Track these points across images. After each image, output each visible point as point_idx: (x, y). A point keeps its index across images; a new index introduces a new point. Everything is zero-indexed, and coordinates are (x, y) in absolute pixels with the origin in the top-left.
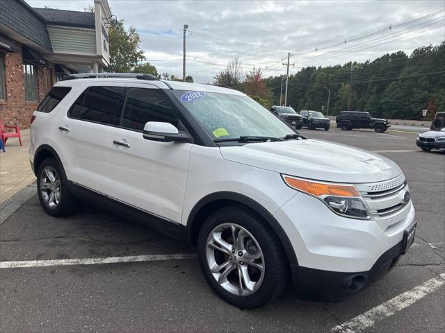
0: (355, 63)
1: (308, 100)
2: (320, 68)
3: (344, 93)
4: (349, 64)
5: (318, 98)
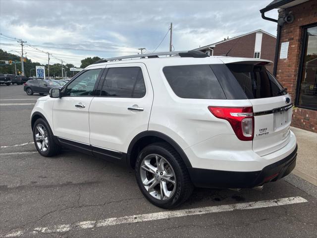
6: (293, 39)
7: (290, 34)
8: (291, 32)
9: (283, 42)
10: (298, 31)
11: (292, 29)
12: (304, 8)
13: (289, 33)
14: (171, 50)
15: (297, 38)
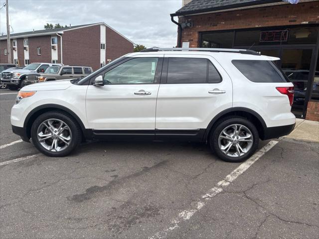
6: (192, 40)
7: (190, 36)
8: (191, 35)
9: (184, 42)
10: (197, 35)
11: (191, 33)
12: (201, 18)
13: (188, 35)
14: (8, 32)
15: (197, 40)
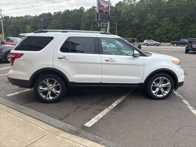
0: (30, 16)
1: (9, 33)
2: (12, 17)
3: (28, 30)
4: (27, 16)
5: (14, 32)
